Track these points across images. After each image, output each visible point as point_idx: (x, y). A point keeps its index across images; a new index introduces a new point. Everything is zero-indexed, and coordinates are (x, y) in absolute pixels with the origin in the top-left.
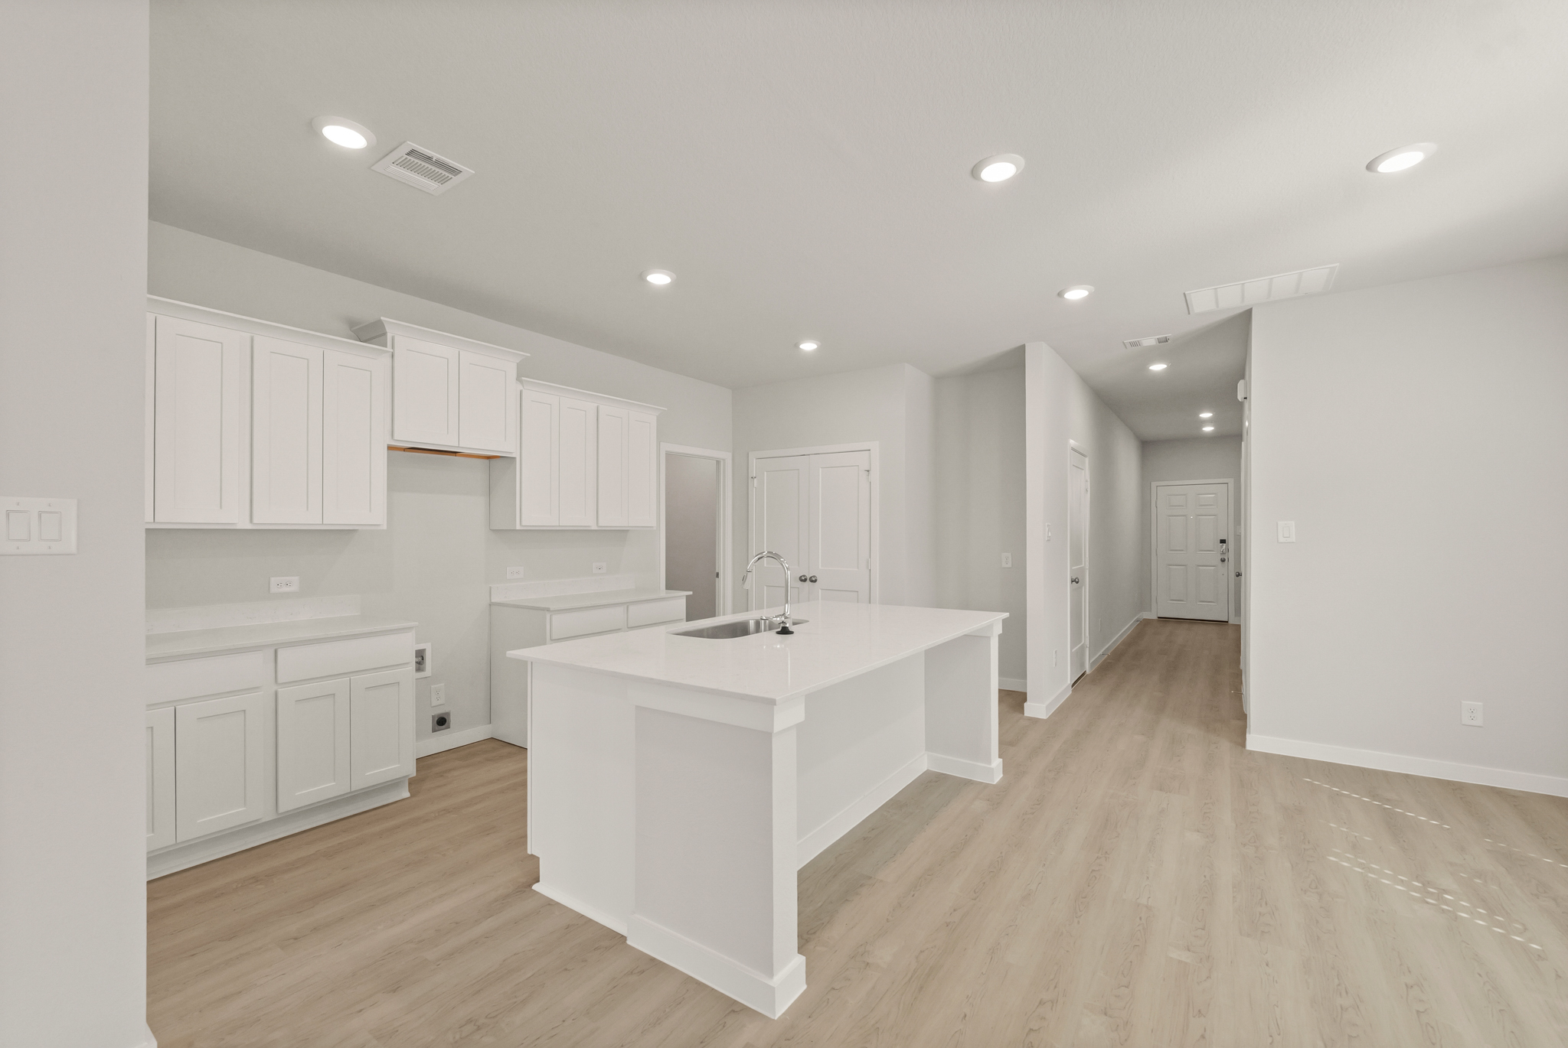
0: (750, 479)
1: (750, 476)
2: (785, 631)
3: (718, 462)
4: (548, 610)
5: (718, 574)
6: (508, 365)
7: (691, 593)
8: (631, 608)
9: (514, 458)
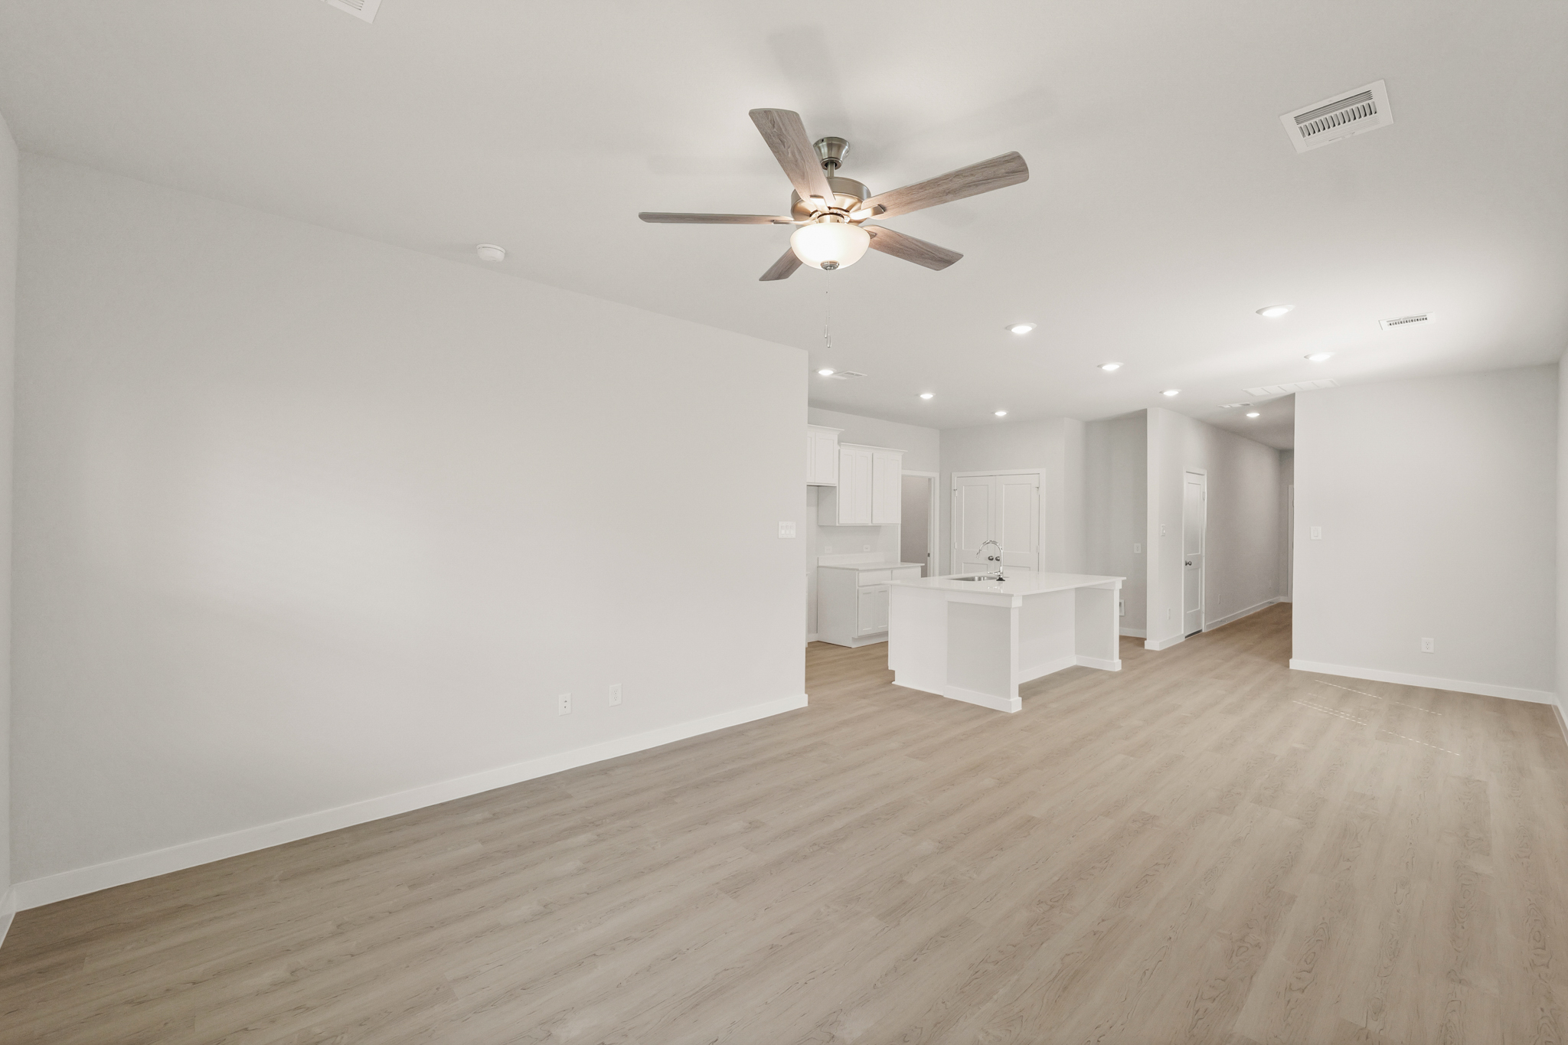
0: (953, 491)
1: (953, 488)
2: (1001, 579)
3: (930, 480)
4: (858, 570)
5: (929, 555)
6: (833, 436)
7: (924, 564)
8: (895, 571)
9: (835, 487)
